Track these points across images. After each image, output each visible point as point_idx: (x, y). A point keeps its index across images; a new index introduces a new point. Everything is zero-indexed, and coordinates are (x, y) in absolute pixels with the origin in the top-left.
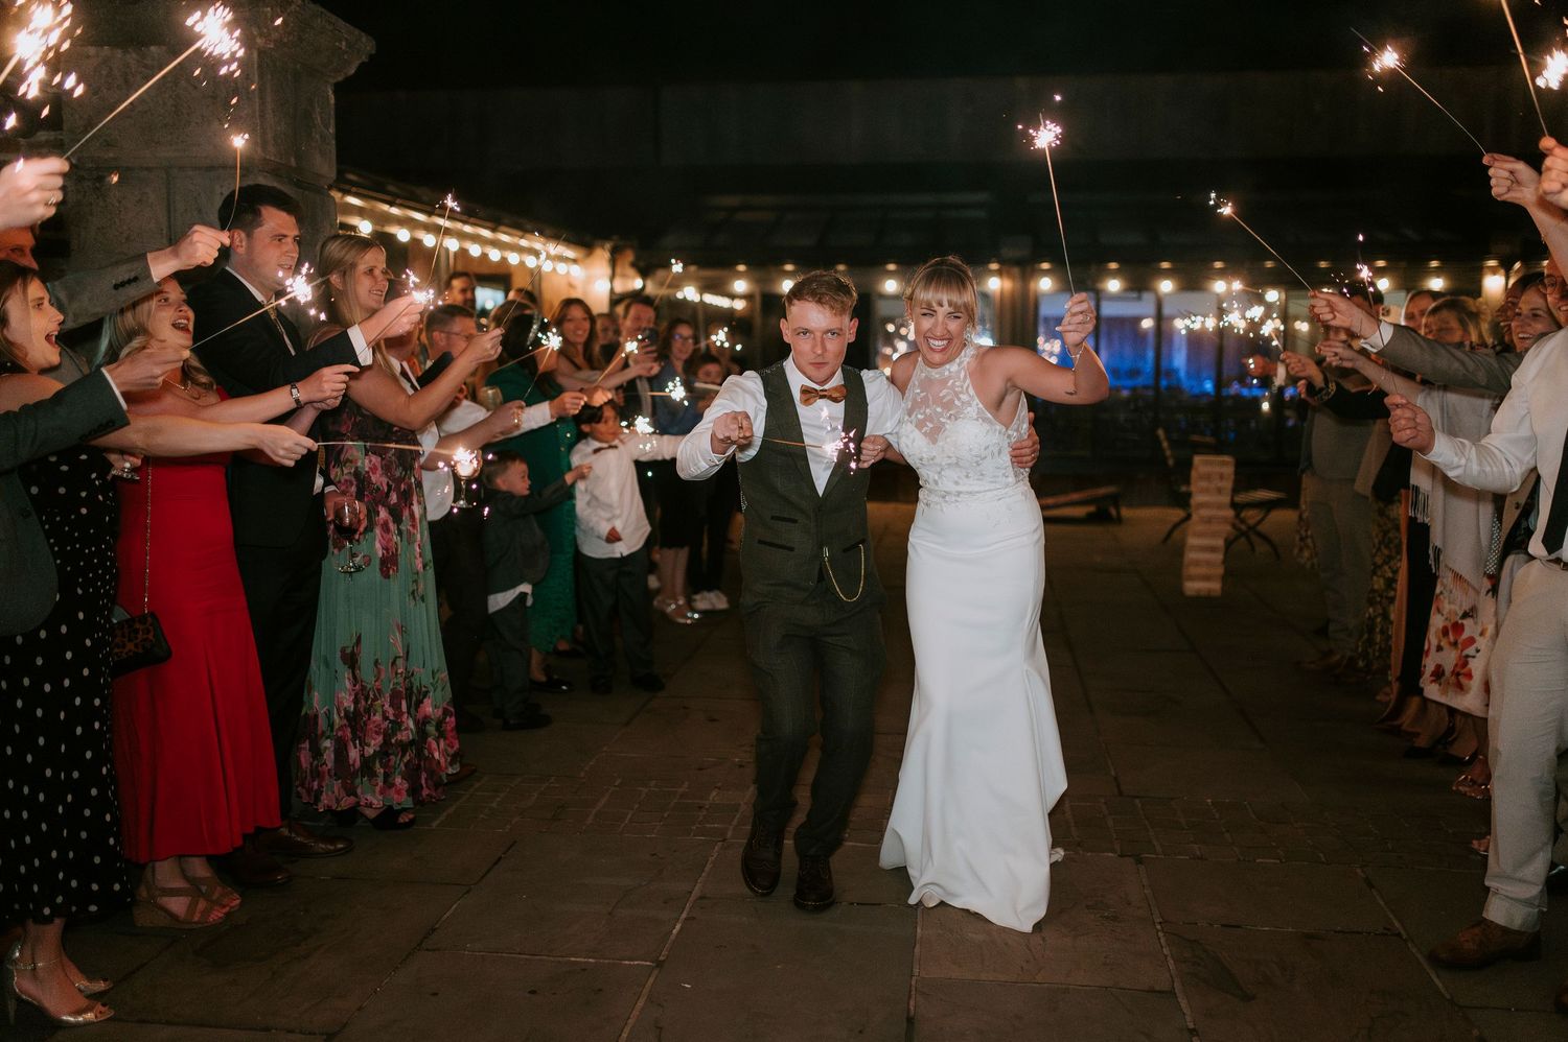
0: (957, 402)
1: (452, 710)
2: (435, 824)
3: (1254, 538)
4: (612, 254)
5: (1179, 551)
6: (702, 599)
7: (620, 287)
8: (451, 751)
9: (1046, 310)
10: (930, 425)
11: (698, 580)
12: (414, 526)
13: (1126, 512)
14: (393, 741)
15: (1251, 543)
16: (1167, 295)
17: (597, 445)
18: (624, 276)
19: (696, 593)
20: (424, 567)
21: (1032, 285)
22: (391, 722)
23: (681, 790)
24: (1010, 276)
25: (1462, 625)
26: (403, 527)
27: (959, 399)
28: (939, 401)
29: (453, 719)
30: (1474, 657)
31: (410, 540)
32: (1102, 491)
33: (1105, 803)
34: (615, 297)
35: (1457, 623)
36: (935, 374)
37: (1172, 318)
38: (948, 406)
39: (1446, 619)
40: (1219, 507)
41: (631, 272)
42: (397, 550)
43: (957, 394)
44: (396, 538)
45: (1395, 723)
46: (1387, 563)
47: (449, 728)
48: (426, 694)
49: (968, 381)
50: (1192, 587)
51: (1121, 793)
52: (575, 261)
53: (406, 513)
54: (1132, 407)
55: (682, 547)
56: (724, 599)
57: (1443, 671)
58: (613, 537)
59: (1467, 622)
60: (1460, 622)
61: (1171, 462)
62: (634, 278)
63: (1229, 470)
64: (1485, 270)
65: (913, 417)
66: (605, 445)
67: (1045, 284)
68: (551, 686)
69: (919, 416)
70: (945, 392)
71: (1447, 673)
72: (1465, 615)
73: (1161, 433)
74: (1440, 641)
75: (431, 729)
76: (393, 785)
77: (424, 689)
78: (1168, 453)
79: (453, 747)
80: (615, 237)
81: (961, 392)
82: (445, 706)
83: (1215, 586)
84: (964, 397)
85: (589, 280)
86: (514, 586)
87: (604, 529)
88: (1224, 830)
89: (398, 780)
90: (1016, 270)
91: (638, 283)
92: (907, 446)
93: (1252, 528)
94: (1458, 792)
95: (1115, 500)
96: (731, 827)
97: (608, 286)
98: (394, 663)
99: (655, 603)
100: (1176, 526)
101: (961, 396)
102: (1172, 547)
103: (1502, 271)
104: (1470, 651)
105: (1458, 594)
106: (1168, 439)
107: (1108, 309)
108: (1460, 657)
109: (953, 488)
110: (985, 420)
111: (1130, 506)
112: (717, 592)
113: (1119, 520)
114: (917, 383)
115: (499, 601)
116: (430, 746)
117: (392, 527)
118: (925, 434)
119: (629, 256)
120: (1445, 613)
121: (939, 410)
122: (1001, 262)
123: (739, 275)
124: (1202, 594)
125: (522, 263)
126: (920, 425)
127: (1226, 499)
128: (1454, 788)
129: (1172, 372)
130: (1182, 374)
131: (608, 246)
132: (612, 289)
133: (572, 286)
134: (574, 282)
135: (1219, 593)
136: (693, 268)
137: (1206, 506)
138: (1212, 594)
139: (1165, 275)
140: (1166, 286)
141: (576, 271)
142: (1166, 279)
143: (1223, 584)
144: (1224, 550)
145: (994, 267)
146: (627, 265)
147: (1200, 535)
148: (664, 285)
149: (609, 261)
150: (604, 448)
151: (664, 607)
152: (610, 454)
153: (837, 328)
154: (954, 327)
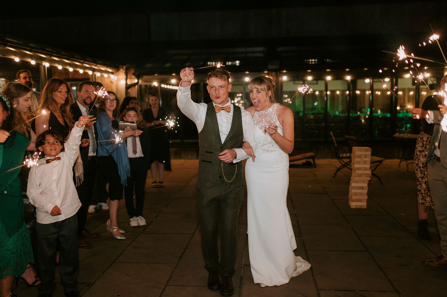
4: (126, 70)
7: (129, 82)
9: (285, 89)
13: (317, 162)
16: (329, 81)
17: (49, 158)
18: (130, 78)
21: (280, 79)
32: (308, 155)
34: (127, 86)
40: (365, 169)
41: (133, 77)
49: (276, 115)
50: (353, 205)
52: (112, 73)
56: (144, 220)
58: (56, 212)
61: (336, 145)
62: (135, 79)
63: (370, 153)
66: (53, 158)
67: (285, 78)
78: (334, 141)
80: (128, 64)
83: (364, 204)
85: (118, 80)
87: (50, 207)
90: (274, 73)
91: (136, 81)
95: (313, 158)
97: (125, 82)
100: (339, 170)
106: (334, 136)
111: (318, 159)
113: (315, 166)
119: (133, 71)
122: (269, 70)
124: (358, 207)
125: (85, 73)
127: (368, 166)
131: (125, 67)
132: (126, 83)
133: (112, 82)
134: (112, 81)
135: (366, 207)
136: (156, 75)
137: (358, 169)
138: (363, 207)
139: (329, 73)
140: (329, 78)
141: (112, 76)
142: (329, 75)
143: (367, 203)
144: (367, 188)
145: (266, 72)
146: (132, 74)
147: (357, 182)
148: (146, 81)
149: (125, 73)
150: (53, 160)
151: (111, 230)
152: (56, 162)
153: (223, 85)
154: (260, 95)
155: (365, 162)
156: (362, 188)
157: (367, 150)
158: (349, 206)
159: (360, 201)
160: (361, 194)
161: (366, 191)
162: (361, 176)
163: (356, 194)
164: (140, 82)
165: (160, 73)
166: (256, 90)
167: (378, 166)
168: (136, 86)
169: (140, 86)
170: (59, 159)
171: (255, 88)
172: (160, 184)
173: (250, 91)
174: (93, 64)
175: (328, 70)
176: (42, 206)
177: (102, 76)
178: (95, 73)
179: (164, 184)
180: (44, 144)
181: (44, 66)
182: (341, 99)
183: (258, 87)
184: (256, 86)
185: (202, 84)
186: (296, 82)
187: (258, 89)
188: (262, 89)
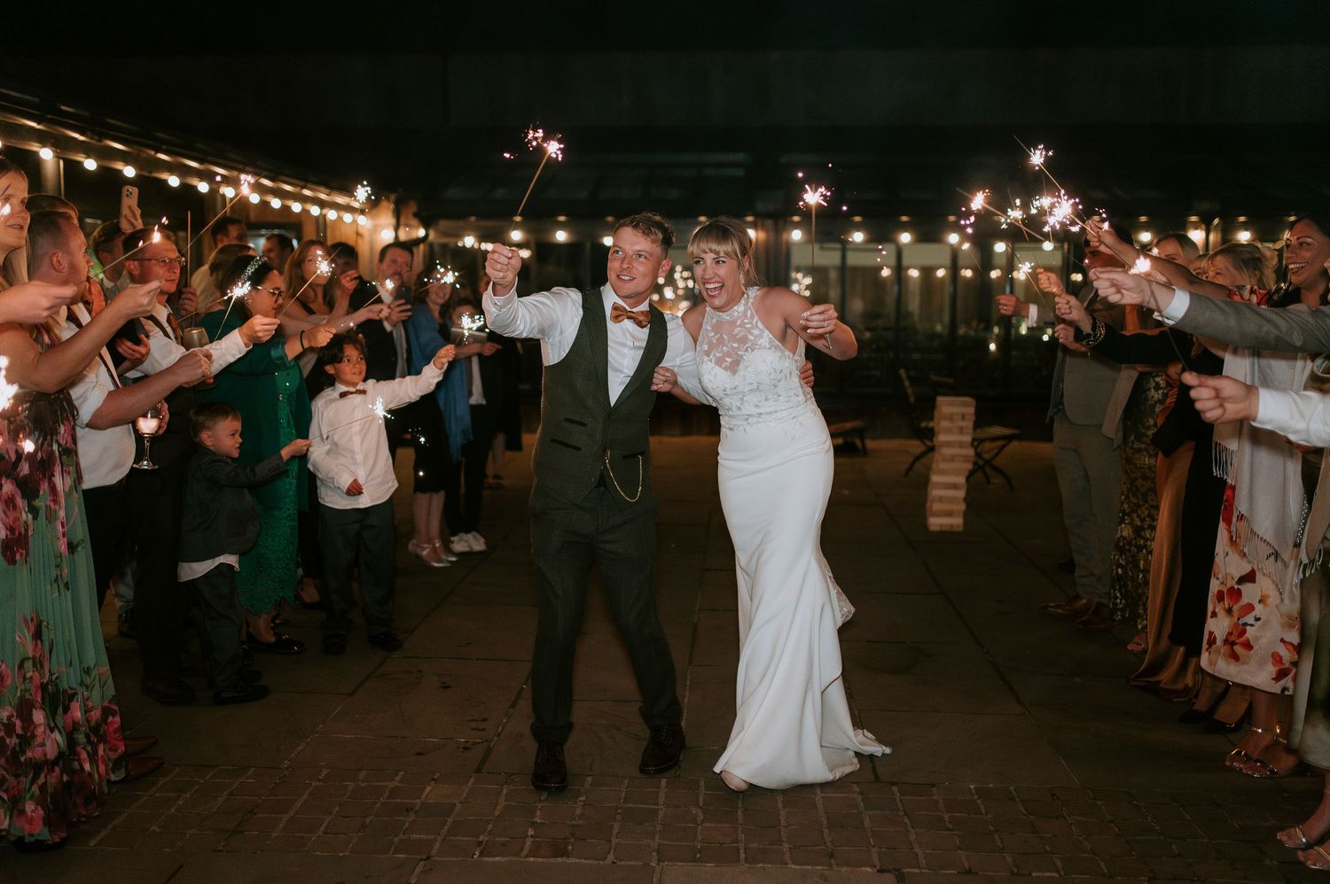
0: (750, 337)
1: (116, 708)
2: (93, 843)
3: (988, 470)
4: (396, 206)
5: (923, 484)
6: (459, 541)
8: (113, 756)
9: (797, 259)
10: (729, 360)
11: (455, 522)
12: (55, 501)
13: (870, 444)
14: (23, 759)
15: (986, 476)
16: (906, 245)
17: (343, 388)
18: (407, 225)
19: (454, 534)
20: (72, 547)
21: (785, 236)
22: (18, 736)
23: (391, 785)
24: (764, 228)
25: (1239, 590)
26: (37, 503)
27: (751, 334)
28: (734, 338)
29: (117, 719)
30: (1252, 625)
31: (51, 516)
32: (848, 425)
33: (861, 793)
35: (1232, 588)
36: (725, 316)
37: (908, 268)
38: (743, 340)
39: (1222, 583)
40: (961, 445)
41: (415, 222)
42: (26, 531)
43: (749, 330)
44: (26, 517)
45: (1152, 679)
46: (1136, 511)
47: (111, 729)
48: (72, 697)
49: (756, 318)
50: (935, 523)
51: (877, 779)
52: (365, 213)
53: (45, 487)
54: (874, 346)
55: (437, 491)
56: (482, 540)
57: (1215, 638)
58: (355, 490)
59: (1247, 589)
60: (1236, 587)
61: (912, 400)
62: (418, 228)
63: (971, 410)
64: (1188, 225)
65: (711, 356)
66: (352, 389)
67: (796, 235)
68: (282, 647)
69: (718, 354)
70: (737, 330)
71: (1219, 642)
72: (1242, 580)
73: (902, 372)
74: (1215, 608)
75: (81, 738)
76: (23, 812)
77: (70, 692)
78: (910, 391)
79: (116, 750)
80: (401, 190)
81: (752, 328)
82: (106, 704)
83: (957, 522)
84: (756, 332)
85: (375, 229)
86: (213, 556)
87: (345, 481)
88: (992, 828)
89: (30, 807)
90: (769, 223)
91: (421, 233)
92: (711, 382)
93: (987, 462)
94: (1232, 769)
95: (860, 433)
96: (439, 839)
97: (392, 233)
98: (21, 666)
99: (410, 547)
100: (917, 458)
101: (753, 331)
102: (917, 480)
103: (1203, 226)
104: (1249, 619)
105: (1234, 558)
106: (909, 378)
107: (854, 259)
108: (1236, 625)
109: (754, 411)
110: (776, 347)
111: (874, 438)
112: (474, 533)
113: (864, 452)
114: (709, 328)
115: (196, 570)
116: (79, 755)
117: (20, 502)
118: (726, 369)
119: (413, 208)
120: (1220, 576)
121: (736, 345)
122: (757, 215)
123: (516, 226)
124: (944, 529)
125: (305, 212)
126: (719, 362)
127: (968, 438)
128: (1228, 763)
129: (909, 315)
130: (916, 318)
131: (393, 197)
132: (397, 237)
133: (358, 234)
134: (360, 231)
135: (961, 529)
136: (473, 219)
137: (949, 444)
138: (955, 529)
139: (905, 227)
140: (905, 238)
141: (362, 220)
142: (906, 231)
143: (965, 520)
144: (965, 487)
145: (750, 219)
146: (411, 216)
147: (943, 473)
148: (446, 234)
149: (394, 211)
150: (352, 393)
151: (419, 551)
152: (358, 398)
153: (646, 252)
154: (722, 271)
155: (961, 431)
156: (955, 486)
157: (965, 405)
158: (925, 526)
159: (950, 514)
160: (952, 500)
161: (961, 494)
162: (952, 459)
163: (941, 499)
164: (432, 235)
165: (482, 215)
166: (713, 256)
167: (1004, 446)
168: (422, 247)
169: (431, 245)
170: (363, 392)
171: (711, 251)
172: (495, 481)
173: (696, 259)
174: (322, 189)
175: (904, 218)
176: (331, 478)
177: (340, 218)
178: (325, 211)
179: (505, 482)
180: (341, 361)
181: (224, 196)
182: (948, 289)
183: (717, 250)
184: (714, 246)
185: (588, 245)
186: (826, 245)
187: (717, 253)
188: (727, 254)
